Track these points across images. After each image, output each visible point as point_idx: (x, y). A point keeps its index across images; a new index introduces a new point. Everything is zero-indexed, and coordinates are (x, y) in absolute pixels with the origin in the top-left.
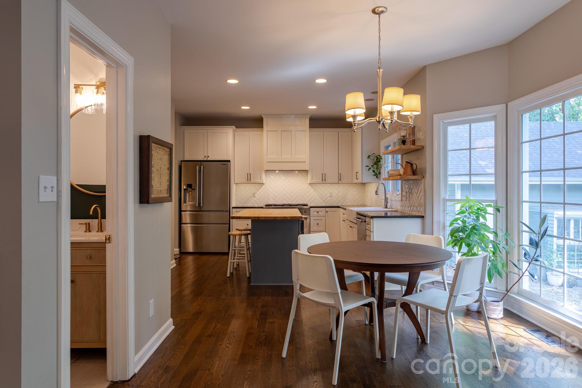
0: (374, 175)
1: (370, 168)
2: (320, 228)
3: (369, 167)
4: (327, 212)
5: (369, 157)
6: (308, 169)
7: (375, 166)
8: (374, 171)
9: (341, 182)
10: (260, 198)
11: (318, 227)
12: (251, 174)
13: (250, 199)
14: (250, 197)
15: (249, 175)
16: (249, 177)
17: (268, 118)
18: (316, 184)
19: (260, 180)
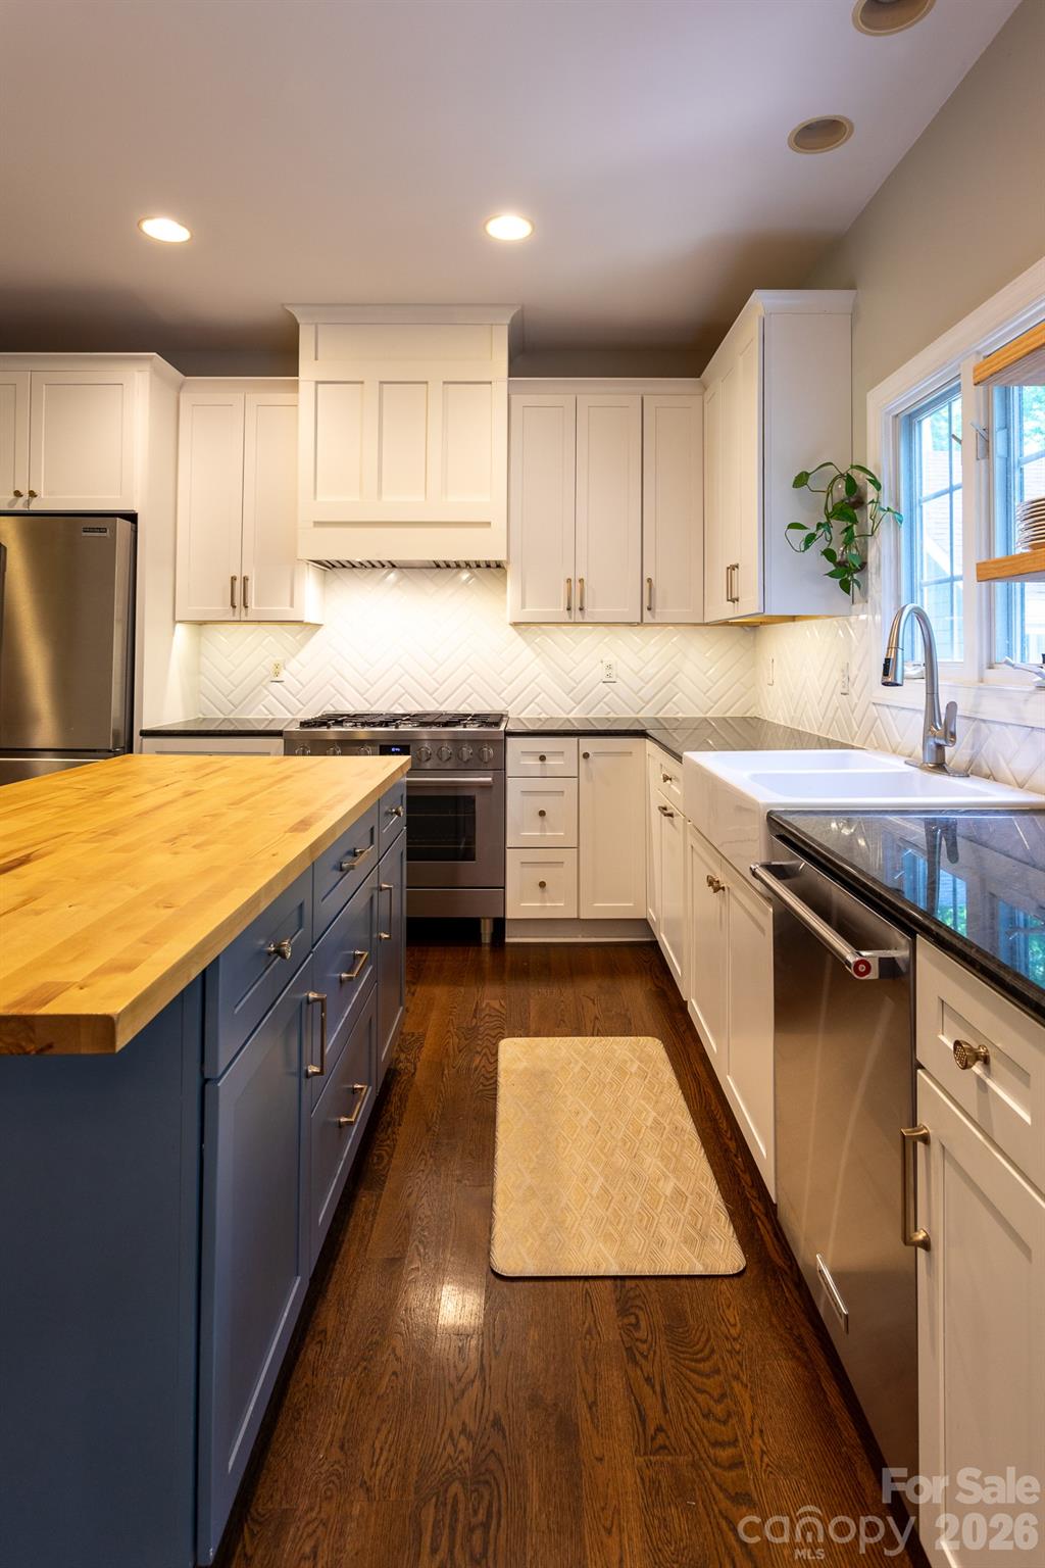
0: (831, 575)
1: (810, 539)
2: (553, 830)
3: (806, 532)
4: (586, 756)
5: (801, 480)
6: (501, 557)
7: (838, 526)
8: (829, 554)
9: (654, 617)
10: (304, 687)
11: (543, 829)
12: (245, 579)
13: (258, 689)
14: (260, 683)
15: (238, 584)
16: (238, 594)
17: (319, 326)
18: (544, 627)
19: (288, 608)
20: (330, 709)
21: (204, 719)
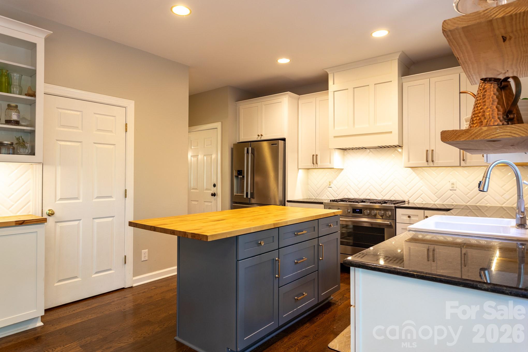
9: (466, 164)
10: (338, 190)
12: (317, 155)
13: (324, 190)
14: (325, 187)
15: (315, 157)
16: (315, 160)
17: (334, 73)
18: (423, 168)
19: (329, 164)
20: (346, 197)
21: (310, 198)
